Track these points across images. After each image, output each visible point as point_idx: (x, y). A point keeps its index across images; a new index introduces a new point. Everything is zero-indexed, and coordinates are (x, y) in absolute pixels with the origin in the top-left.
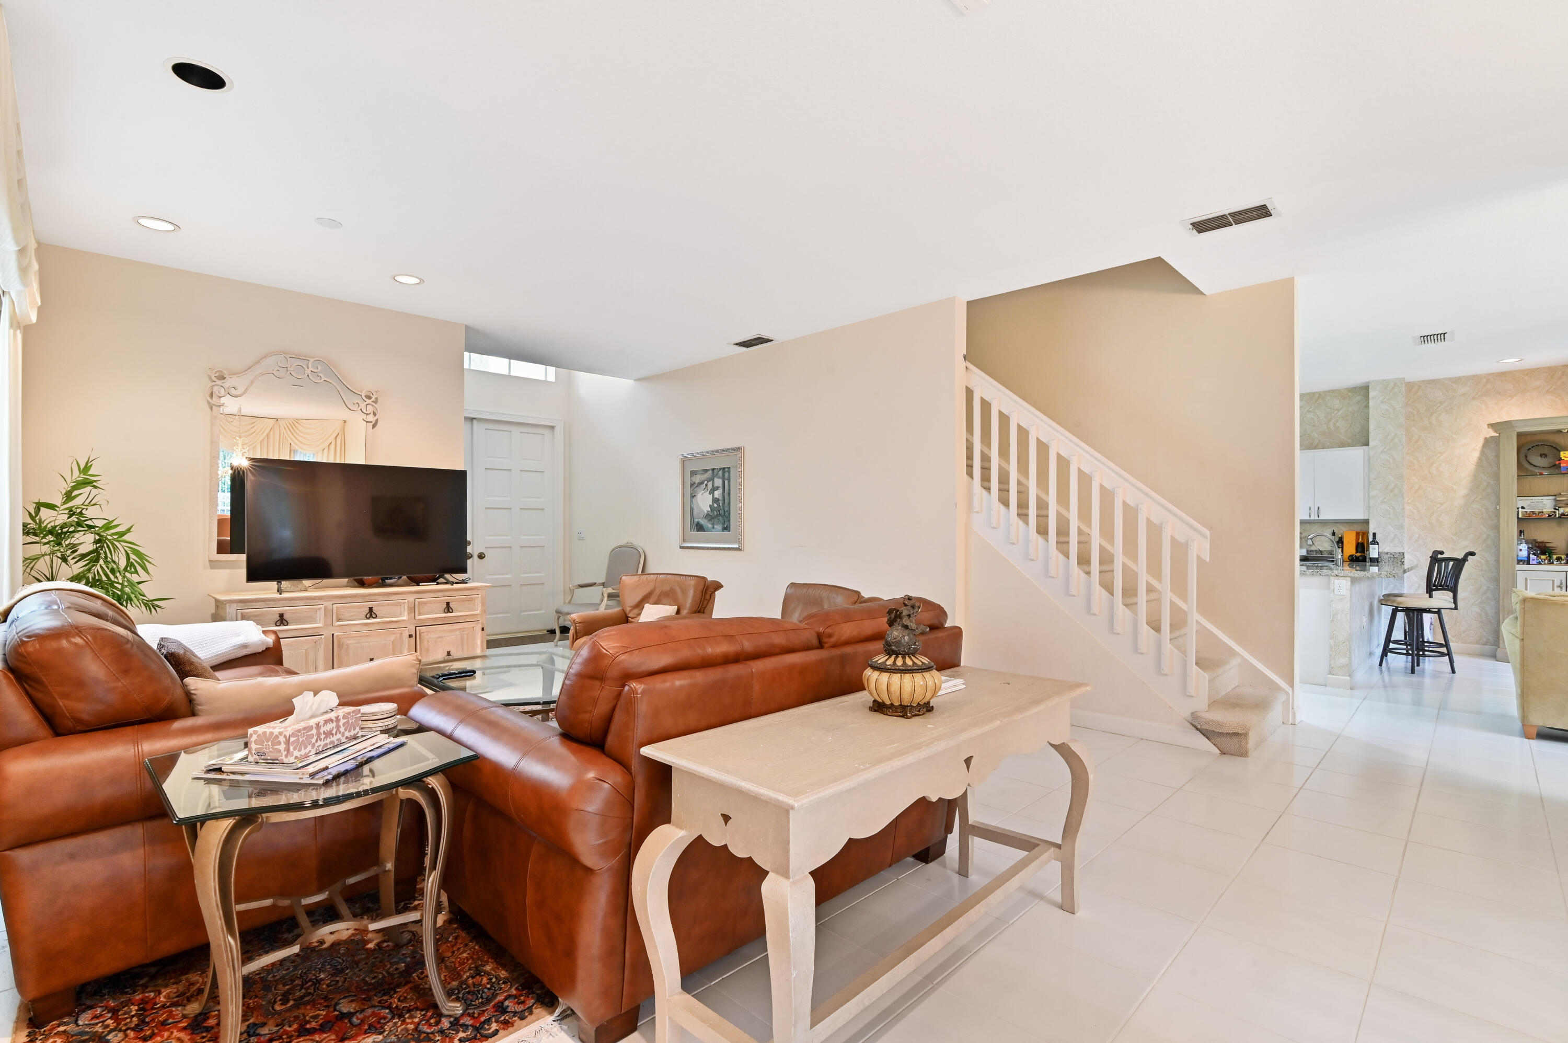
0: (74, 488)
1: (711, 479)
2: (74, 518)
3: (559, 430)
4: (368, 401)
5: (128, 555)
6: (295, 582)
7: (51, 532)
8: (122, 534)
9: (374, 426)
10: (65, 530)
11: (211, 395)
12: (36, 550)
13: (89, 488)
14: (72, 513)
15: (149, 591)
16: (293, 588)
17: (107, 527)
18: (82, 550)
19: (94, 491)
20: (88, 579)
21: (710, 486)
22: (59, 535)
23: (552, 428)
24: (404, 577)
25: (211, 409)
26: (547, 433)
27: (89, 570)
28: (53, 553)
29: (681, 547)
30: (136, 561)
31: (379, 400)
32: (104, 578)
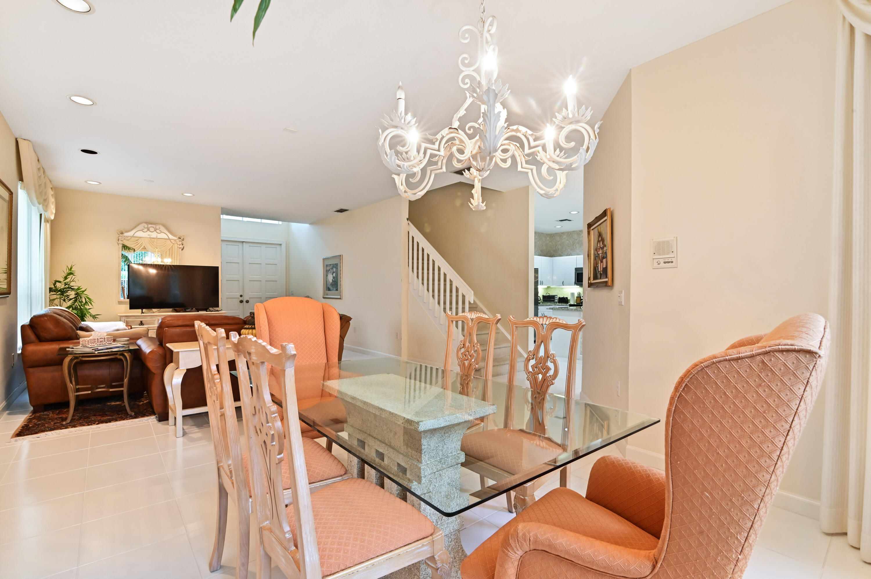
0: (67, 275)
1: (332, 269)
2: (67, 286)
3: (284, 246)
4: (180, 240)
5: (85, 299)
6: (149, 310)
7: (59, 291)
8: (83, 291)
9: (182, 250)
10: (65, 290)
11: (118, 240)
12: (55, 297)
13: (72, 275)
14: (66, 284)
15: (93, 312)
16: (148, 312)
17: (78, 289)
18: (71, 297)
19: (74, 277)
20: (73, 307)
21: (332, 272)
22: (62, 292)
23: (281, 245)
24: (194, 309)
25: (118, 245)
26: (278, 247)
27: (74, 304)
28: (60, 298)
29: (324, 298)
30: (89, 301)
31: (185, 239)
32: (79, 307)
